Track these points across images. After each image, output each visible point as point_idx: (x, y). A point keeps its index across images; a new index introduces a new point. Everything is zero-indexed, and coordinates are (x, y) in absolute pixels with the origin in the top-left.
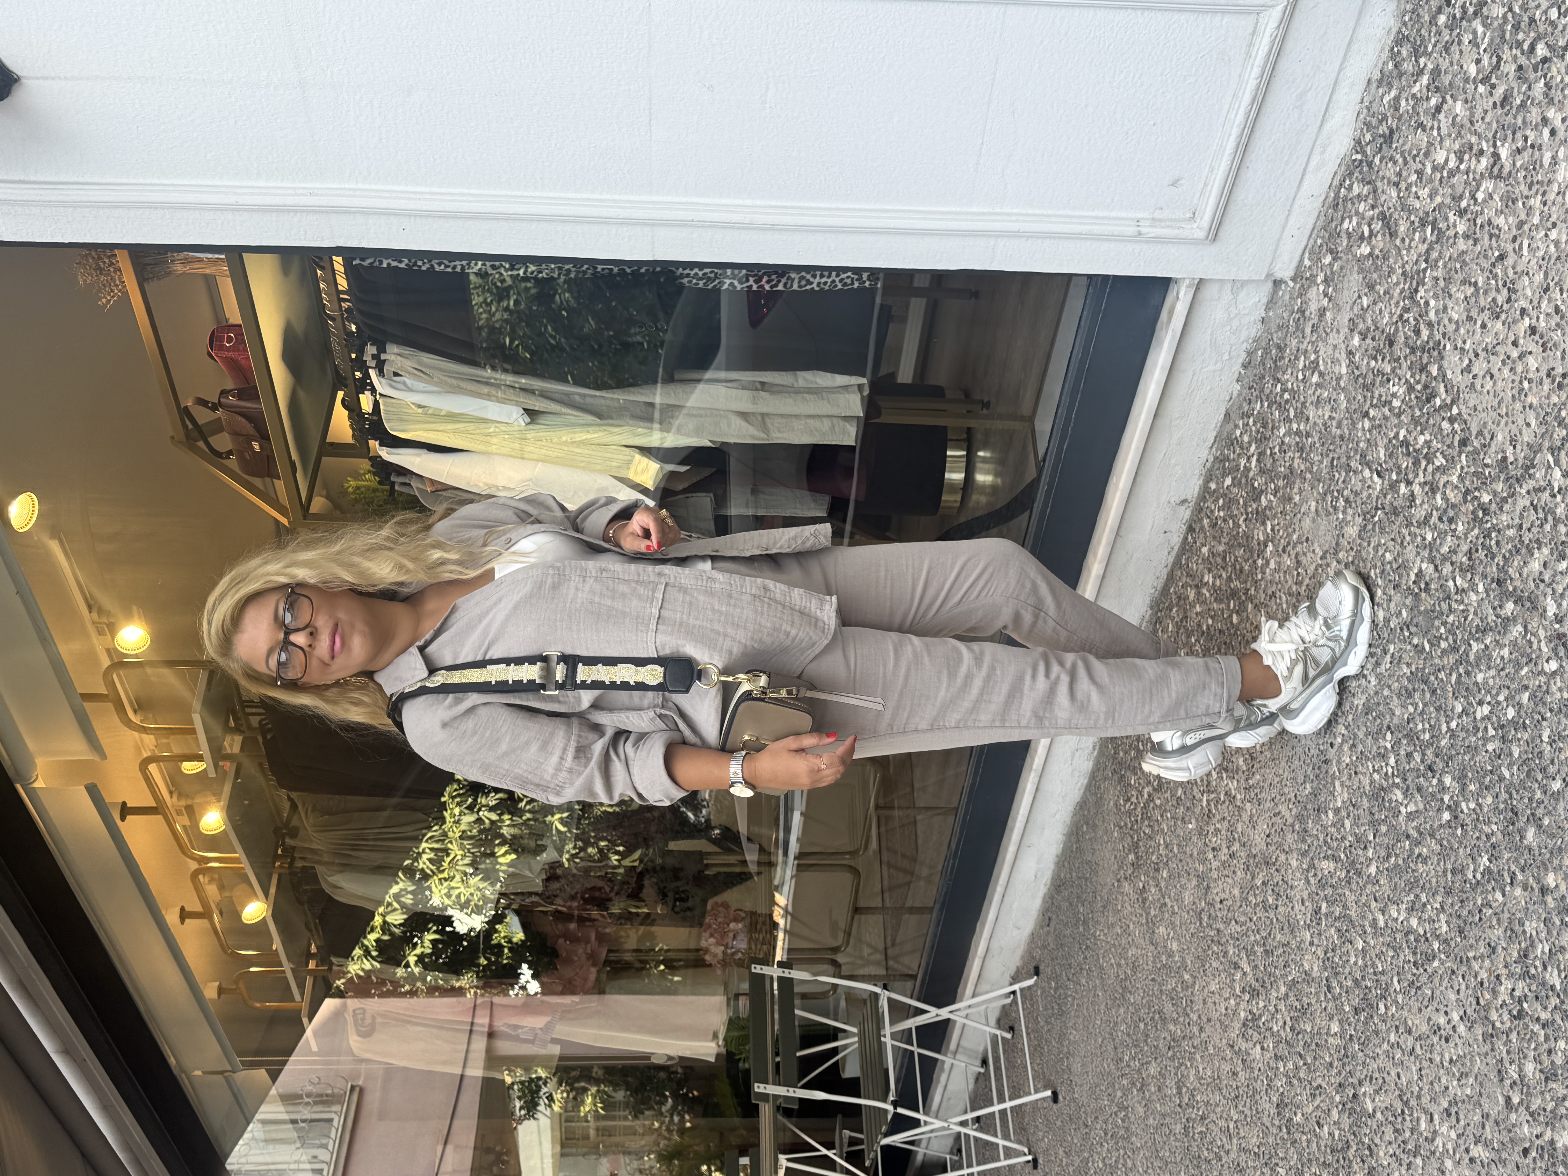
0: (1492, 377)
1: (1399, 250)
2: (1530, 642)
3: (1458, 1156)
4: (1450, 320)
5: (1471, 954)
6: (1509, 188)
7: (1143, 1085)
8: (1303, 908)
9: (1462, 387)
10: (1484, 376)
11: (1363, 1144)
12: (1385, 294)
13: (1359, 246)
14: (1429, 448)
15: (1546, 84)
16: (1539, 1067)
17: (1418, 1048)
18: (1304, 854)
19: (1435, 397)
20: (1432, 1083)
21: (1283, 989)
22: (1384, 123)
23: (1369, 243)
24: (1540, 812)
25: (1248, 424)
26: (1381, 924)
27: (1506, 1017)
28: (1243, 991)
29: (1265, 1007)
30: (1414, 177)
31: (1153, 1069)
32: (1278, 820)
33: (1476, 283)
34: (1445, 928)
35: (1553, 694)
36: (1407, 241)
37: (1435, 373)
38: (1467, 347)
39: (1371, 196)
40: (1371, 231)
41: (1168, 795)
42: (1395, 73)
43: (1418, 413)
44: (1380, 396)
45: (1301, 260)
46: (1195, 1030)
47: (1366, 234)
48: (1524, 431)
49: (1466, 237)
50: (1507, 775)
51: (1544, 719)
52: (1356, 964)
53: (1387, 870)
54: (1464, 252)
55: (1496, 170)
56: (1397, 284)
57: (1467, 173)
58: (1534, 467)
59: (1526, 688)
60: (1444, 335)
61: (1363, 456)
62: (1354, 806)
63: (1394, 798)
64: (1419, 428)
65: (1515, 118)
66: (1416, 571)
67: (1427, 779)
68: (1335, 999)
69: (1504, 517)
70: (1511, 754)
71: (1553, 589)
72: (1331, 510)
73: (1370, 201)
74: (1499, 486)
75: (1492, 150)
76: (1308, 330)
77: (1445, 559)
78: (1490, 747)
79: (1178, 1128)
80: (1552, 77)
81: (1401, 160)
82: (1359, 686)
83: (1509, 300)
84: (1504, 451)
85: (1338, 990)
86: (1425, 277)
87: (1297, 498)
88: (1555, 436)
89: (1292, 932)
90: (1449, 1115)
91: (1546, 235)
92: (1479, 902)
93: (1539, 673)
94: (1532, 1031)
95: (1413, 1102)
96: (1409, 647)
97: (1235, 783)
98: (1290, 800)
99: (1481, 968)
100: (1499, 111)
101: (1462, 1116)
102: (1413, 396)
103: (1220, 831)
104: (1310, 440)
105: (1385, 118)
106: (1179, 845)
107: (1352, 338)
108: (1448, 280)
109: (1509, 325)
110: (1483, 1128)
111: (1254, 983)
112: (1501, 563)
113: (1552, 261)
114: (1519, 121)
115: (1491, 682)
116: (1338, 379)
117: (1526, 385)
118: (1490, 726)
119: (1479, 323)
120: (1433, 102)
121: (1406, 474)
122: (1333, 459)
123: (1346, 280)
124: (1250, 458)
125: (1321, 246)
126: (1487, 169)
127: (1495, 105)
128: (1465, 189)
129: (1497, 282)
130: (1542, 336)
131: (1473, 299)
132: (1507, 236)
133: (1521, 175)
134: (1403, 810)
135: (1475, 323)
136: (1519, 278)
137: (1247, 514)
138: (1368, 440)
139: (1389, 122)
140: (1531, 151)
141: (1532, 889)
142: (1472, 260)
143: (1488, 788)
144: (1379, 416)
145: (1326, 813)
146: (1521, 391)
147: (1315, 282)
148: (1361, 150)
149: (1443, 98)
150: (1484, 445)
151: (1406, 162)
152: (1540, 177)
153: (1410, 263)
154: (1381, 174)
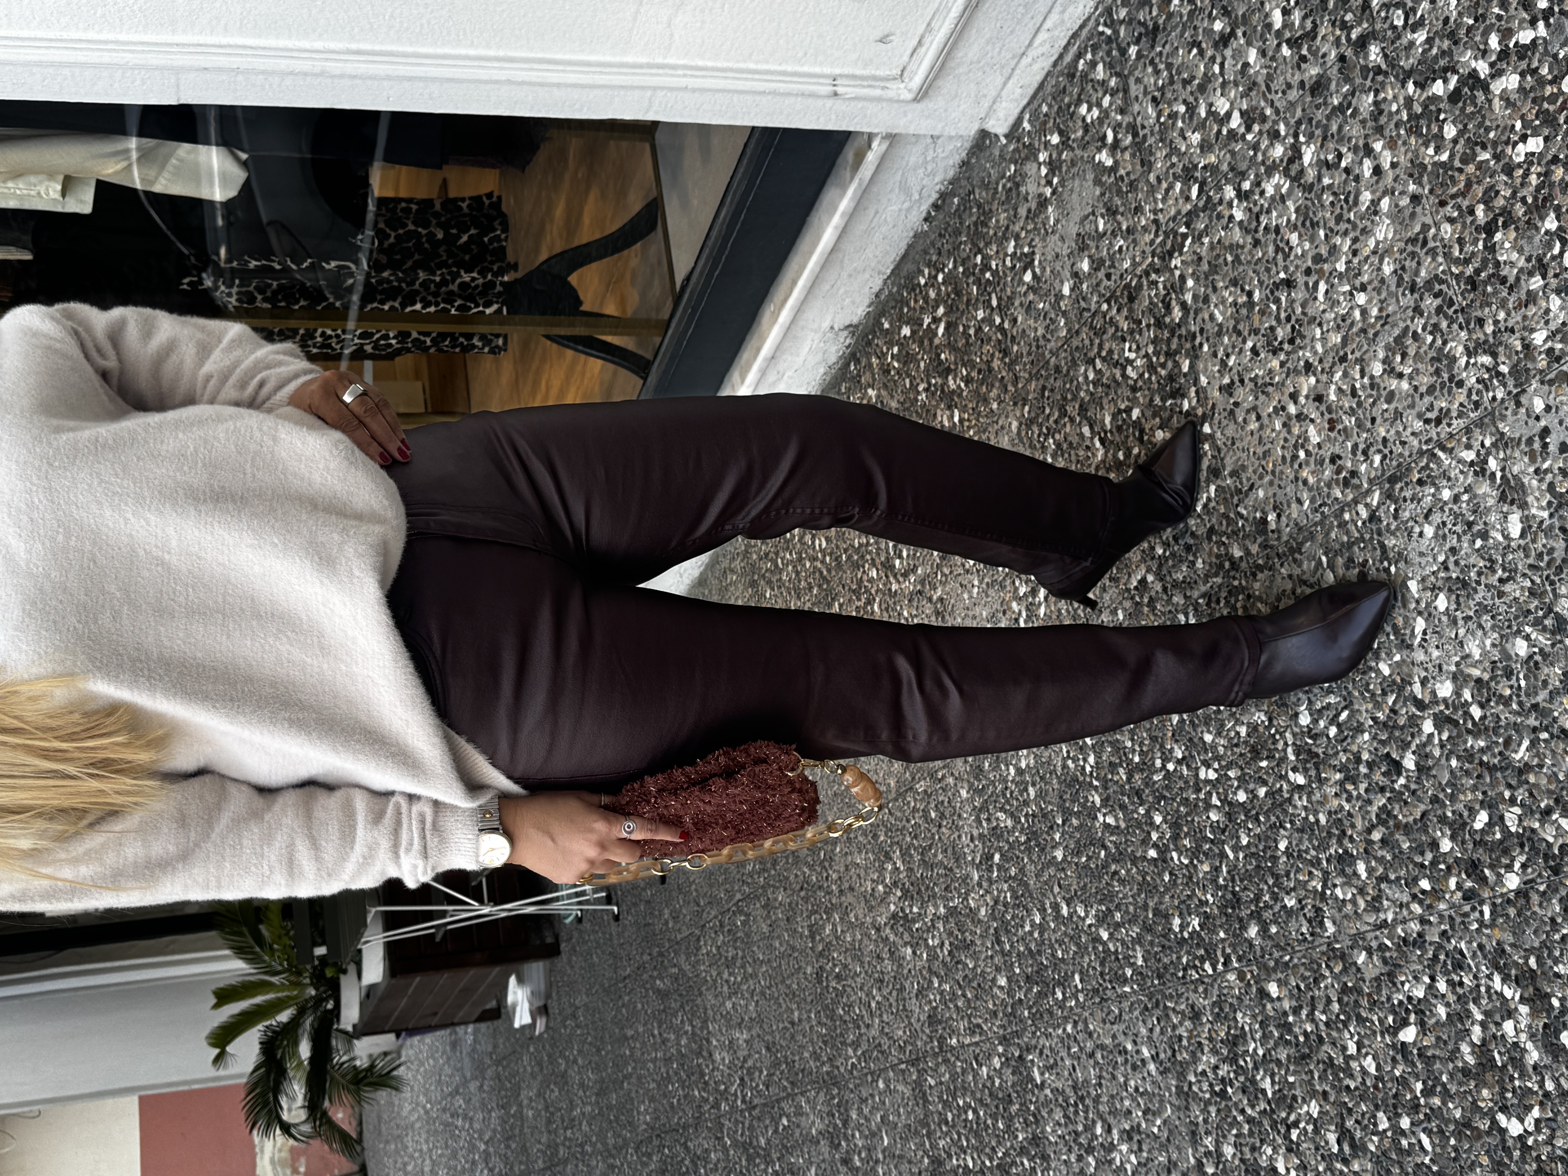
0: (1259, 417)
1: (1152, 190)
2: (1274, 738)
5: (1169, 1004)
6: (1309, 203)
7: (768, 905)
8: (972, 845)
9: (1220, 407)
10: (1249, 411)
11: (1028, 1108)
12: (1129, 231)
13: (1099, 150)
15: (1376, 103)
16: (1239, 1155)
17: (1099, 1056)
18: (977, 791)
19: (1183, 396)
20: (1112, 1097)
21: (942, 911)
22: (1147, 9)
23: (1113, 155)
24: (1267, 915)
25: (936, 277)
26: (1065, 913)
27: (1206, 1087)
28: (895, 884)
29: (920, 914)
30: (1182, 109)
31: (781, 897)
33: (1250, 294)
34: (1140, 962)
35: (1295, 807)
36: (1164, 185)
38: (1230, 363)
39: (1120, 94)
40: (1116, 140)
43: (1157, 401)
44: (1111, 351)
45: (1019, 121)
46: (835, 888)
47: (1110, 140)
48: (1293, 506)
49: (1245, 229)
50: (1231, 854)
51: (1281, 826)
52: (1031, 933)
53: (1076, 864)
54: (1238, 246)
55: (1293, 170)
57: (1255, 149)
59: (1264, 782)
60: (1202, 330)
61: (1083, 408)
62: (1042, 778)
63: (1091, 799)
64: (1158, 420)
65: (1328, 118)
66: (1139, 577)
67: (1133, 803)
68: (1004, 954)
69: (1257, 585)
70: (1238, 838)
73: (1119, 101)
74: (1254, 549)
75: (1291, 140)
76: (1022, 212)
78: (1213, 816)
79: (809, 970)
80: (1385, 99)
81: (1165, 73)
83: (1292, 341)
84: (1265, 513)
85: (1008, 947)
86: (1183, 244)
89: (957, 860)
90: (1130, 1138)
91: (1351, 294)
92: (1184, 960)
93: (1282, 777)
94: (1235, 1118)
99: (1181, 1023)
100: (1308, 97)
102: (1154, 378)
104: (1015, 347)
107: (1081, 260)
108: (1214, 268)
109: (1288, 371)
111: (908, 884)
113: (1355, 330)
114: (1333, 128)
115: (1221, 750)
117: (1302, 454)
118: (1214, 794)
119: (1250, 344)
120: (1218, 26)
122: (1044, 388)
123: (1077, 182)
124: (936, 320)
125: (1046, 115)
126: (1282, 161)
127: (1302, 84)
128: (1249, 168)
129: (1278, 309)
130: (1329, 410)
131: (1244, 311)
132: (1299, 262)
133: (1328, 198)
134: (1101, 818)
135: (1244, 342)
136: (1309, 323)
137: (929, 384)
138: (1092, 394)
139: (1154, 13)
140: (1344, 176)
141: (1249, 984)
142: (1249, 262)
143: (1206, 854)
144: (1108, 374)
145: (1007, 765)
146: (1295, 457)
147: (1036, 159)
148: (1111, 23)
149: (1232, 33)
150: (1240, 491)
151: (1172, 81)
152: (1352, 217)
153: (1166, 215)
154: (1137, 73)
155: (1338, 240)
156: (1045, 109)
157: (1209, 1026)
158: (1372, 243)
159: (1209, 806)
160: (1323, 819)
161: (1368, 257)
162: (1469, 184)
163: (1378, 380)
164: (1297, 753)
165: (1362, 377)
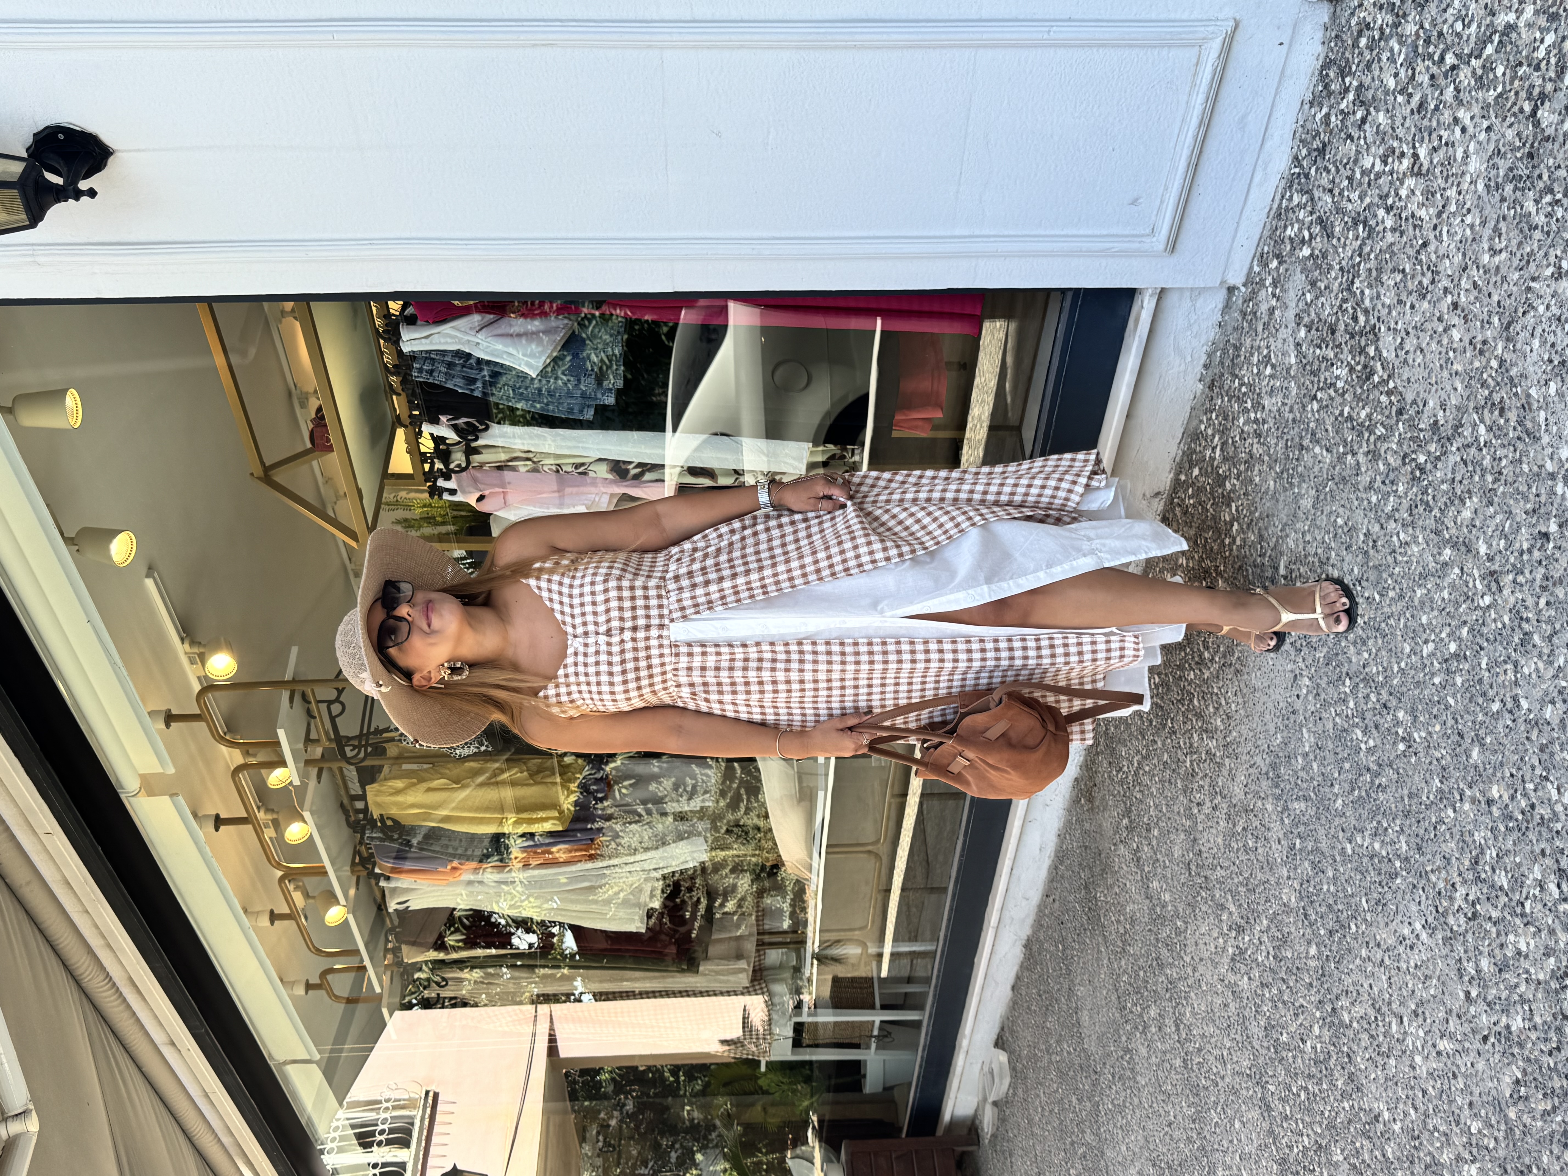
0: (1422, 350)
1: (1336, 248)
2: (1467, 582)
3: (1426, 1051)
4: (1383, 305)
5: (1429, 868)
6: (1429, 183)
7: (1145, 1028)
8: (1279, 847)
9: (1397, 363)
10: (1415, 352)
11: (1343, 1052)
12: (1326, 288)
13: (1301, 249)
14: (1370, 420)
15: (1455, 89)
16: (1493, 960)
17: (1386, 959)
18: (1278, 798)
19: (1373, 375)
20: (1400, 989)
21: (1265, 922)
22: (1317, 138)
23: (1310, 246)
24: (1482, 732)
25: (1211, 419)
26: (1349, 851)
27: (1462, 920)
28: (1230, 929)
29: (1250, 940)
30: (1346, 183)
31: (1153, 1013)
32: (1254, 770)
33: (1403, 271)
34: (1405, 848)
35: (1488, 625)
36: (1342, 240)
37: (1372, 354)
38: (1399, 327)
39: (1309, 204)
40: (1311, 235)
42: (1324, 93)
43: (1359, 391)
44: (1326, 379)
45: (1251, 268)
46: (1189, 970)
47: (1307, 237)
48: (1452, 396)
49: (1393, 230)
50: (1451, 701)
51: (1482, 649)
52: (1328, 890)
53: (1352, 802)
54: (1392, 244)
55: (1416, 169)
57: (1391, 174)
58: (1462, 426)
59: (1465, 622)
60: (1379, 318)
61: (1313, 434)
62: (1320, 748)
63: (1355, 737)
64: (1361, 404)
65: (1430, 120)
66: (1364, 531)
67: (1382, 716)
68: (1311, 925)
69: (1439, 474)
70: (1455, 684)
71: (1484, 532)
72: (1288, 486)
73: (1309, 209)
74: (1433, 447)
75: (1412, 151)
76: (1260, 329)
77: (1389, 517)
78: (1437, 680)
79: (1178, 1062)
80: (1460, 82)
81: (1333, 170)
83: (1433, 282)
84: (1435, 416)
85: (1313, 917)
86: (1359, 270)
87: (1257, 479)
88: (1479, 396)
89: (1271, 869)
90: (1417, 1016)
91: (1463, 221)
92: (1434, 820)
93: (1476, 609)
94: (1485, 930)
95: (1385, 1009)
98: (1264, 751)
99: (1438, 879)
100: (1416, 117)
101: (1427, 1015)
102: (1354, 376)
103: (1203, 787)
104: (1266, 426)
105: (1318, 134)
106: (1167, 805)
107: (1299, 331)
109: (1434, 304)
110: (1447, 1022)
111: (1239, 920)
112: (1438, 515)
113: (1468, 243)
114: (1434, 124)
115: (1434, 622)
116: (1288, 370)
117: (1451, 354)
118: (1435, 662)
119: (1408, 304)
120: (1359, 115)
121: (1351, 446)
123: (1291, 281)
124: (1214, 449)
125: (1267, 253)
126: (1408, 169)
127: (1412, 111)
128: (1390, 188)
129: (1422, 266)
130: (1463, 310)
131: (1402, 285)
132: (1429, 225)
133: (1438, 171)
134: (1363, 746)
135: (1405, 305)
136: (1441, 261)
139: (1322, 137)
140: (1445, 149)
142: (1399, 250)
143: (1436, 717)
144: (1325, 397)
146: (1448, 360)
147: (1264, 286)
148: (1299, 164)
149: (1367, 110)
150: (1418, 413)
151: (1338, 170)
152: (1454, 171)
153: (1346, 259)
154: (1317, 183)
156: (1266, 249)
158: (1468, 178)
159: (1432, 674)
160: (1506, 619)
161: (1468, 188)
162: (1517, 94)
163: (1488, 266)
164: (1483, 580)
165: (1478, 271)
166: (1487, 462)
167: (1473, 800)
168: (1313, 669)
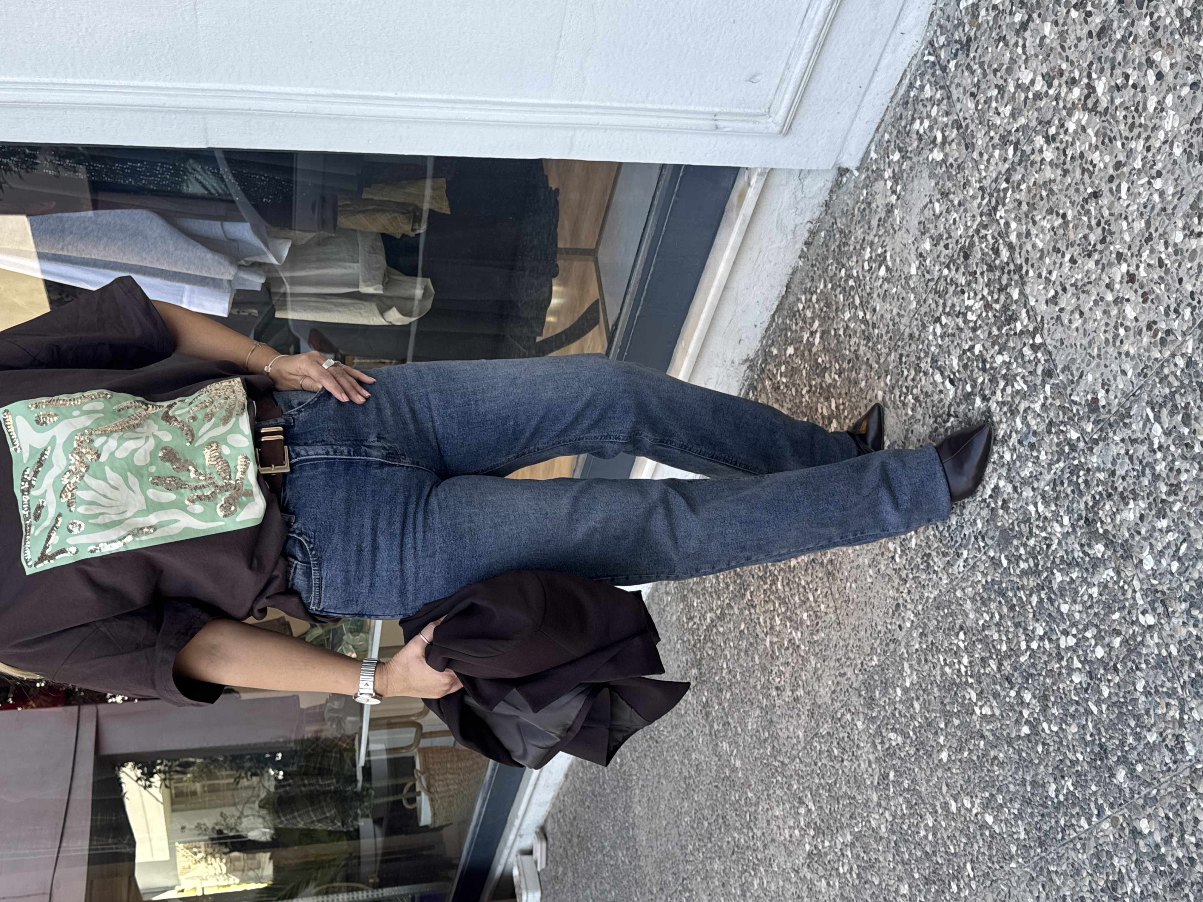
0: (1082, 314)
1: (977, 163)
5: (1052, 868)
6: (1106, 124)
7: (706, 877)
8: (870, 770)
9: (1048, 317)
10: (1072, 312)
12: (960, 204)
13: (931, 151)
14: (1008, 369)
18: (871, 720)
19: (1016, 320)
21: (849, 838)
22: (961, 29)
23: (943, 150)
24: (1132, 757)
25: (811, 300)
28: (808, 825)
29: (830, 847)
30: (995, 92)
31: (717, 866)
32: (843, 680)
33: (1064, 216)
34: (1022, 836)
35: (1148, 646)
36: (986, 157)
37: (1015, 297)
39: (945, 102)
40: (944, 138)
41: (731, 625)
43: (995, 332)
44: (953, 305)
45: (867, 152)
46: (760, 845)
47: (939, 140)
48: (1119, 378)
49: (1054, 165)
50: (1095, 710)
51: (1138, 669)
52: (926, 837)
53: (960, 760)
54: (1051, 181)
55: (1090, 103)
56: (973, 197)
57: (1057, 99)
58: (1130, 417)
59: (1118, 633)
60: (1027, 260)
61: (934, 360)
62: (924, 691)
63: (968, 697)
64: (997, 347)
65: (1114, 51)
66: (992, 486)
67: (1004, 689)
68: (903, 863)
69: (1094, 459)
70: (1100, 692)
71: (1151, 544)
72: (900, 405)
73: (944, 107)
74: (1089, 427)
75: (1085, 81)
76: (874, 223)
77: (1025, 482)
78: (1077, 678)
81: (979, 71)
82: (930, 580)
83: (1103, 241)
84: (1095, 393)
85: (907, 856)
86: (1005, 197)
87: (863, 384)
88: (1156, 391)
89: (859, 788)
91: (1149, 183)
92: (1062, 822)
93: (1133, 623)
96: (984, 558)
97: (799, 634)
98: (856, 665)
99: (1064, 883)
100: (1096, 43)
102: (990, 314)
103: (784, 674)
104: (876, 331)
105: (961, 24)
106: (742, 674)
107: (924, 242)
108: (1032, 206)
109: (1103, 267)
111: (819, 822)
112: (1091, 504)
113: (1156, 212)
114: (1120, 57)
115: (1077, 616)
116: (907, 280)
117: (1122, 331)
118: (1075, 658)
119: (1068, 257)
120: (1018, 18)
121: (981, 389)
122: (901, 355)
123: (916, 182)
124: (813, 334)
125: (889, 141)
126: (1080, 100)
127: (1090, 34)
128: (1054, 116)
129: (1089, 219)
130: (1142, 286)
131: (1061, 231)
132: (1102, 174)
133: (1120, 114)
134: (977, 710)
135: (1063, 256)
136: (1116, 220)
137: (811, 386)
138: (940, 346)
139: (967, 29)
140: (1133, 91)
141: (1123, 829)
142: (1061, 190)
143: (1073, 716)
144: (952, 325)
145: (894, 688)
146: (1116, 336)
147: (882, 177)
148: (934, 52)
149: (1030, 16)
150: (1072, 382)
151: (985, 75)
152: (1142, 120)
153: (989, 180)
154: (956, 81)
155: (1133, 145)
156: (887, 136)
157: (1089, 878)
158: (1161, 135)
159: (1071, 670)
160: (1174, 650)
161: (1160, 147)
163: (1180, 246)
164: (1145, 595)
165: (1167, 248)
166: (1161, 467)
167: (1114, 821)
168: (920, 607)
